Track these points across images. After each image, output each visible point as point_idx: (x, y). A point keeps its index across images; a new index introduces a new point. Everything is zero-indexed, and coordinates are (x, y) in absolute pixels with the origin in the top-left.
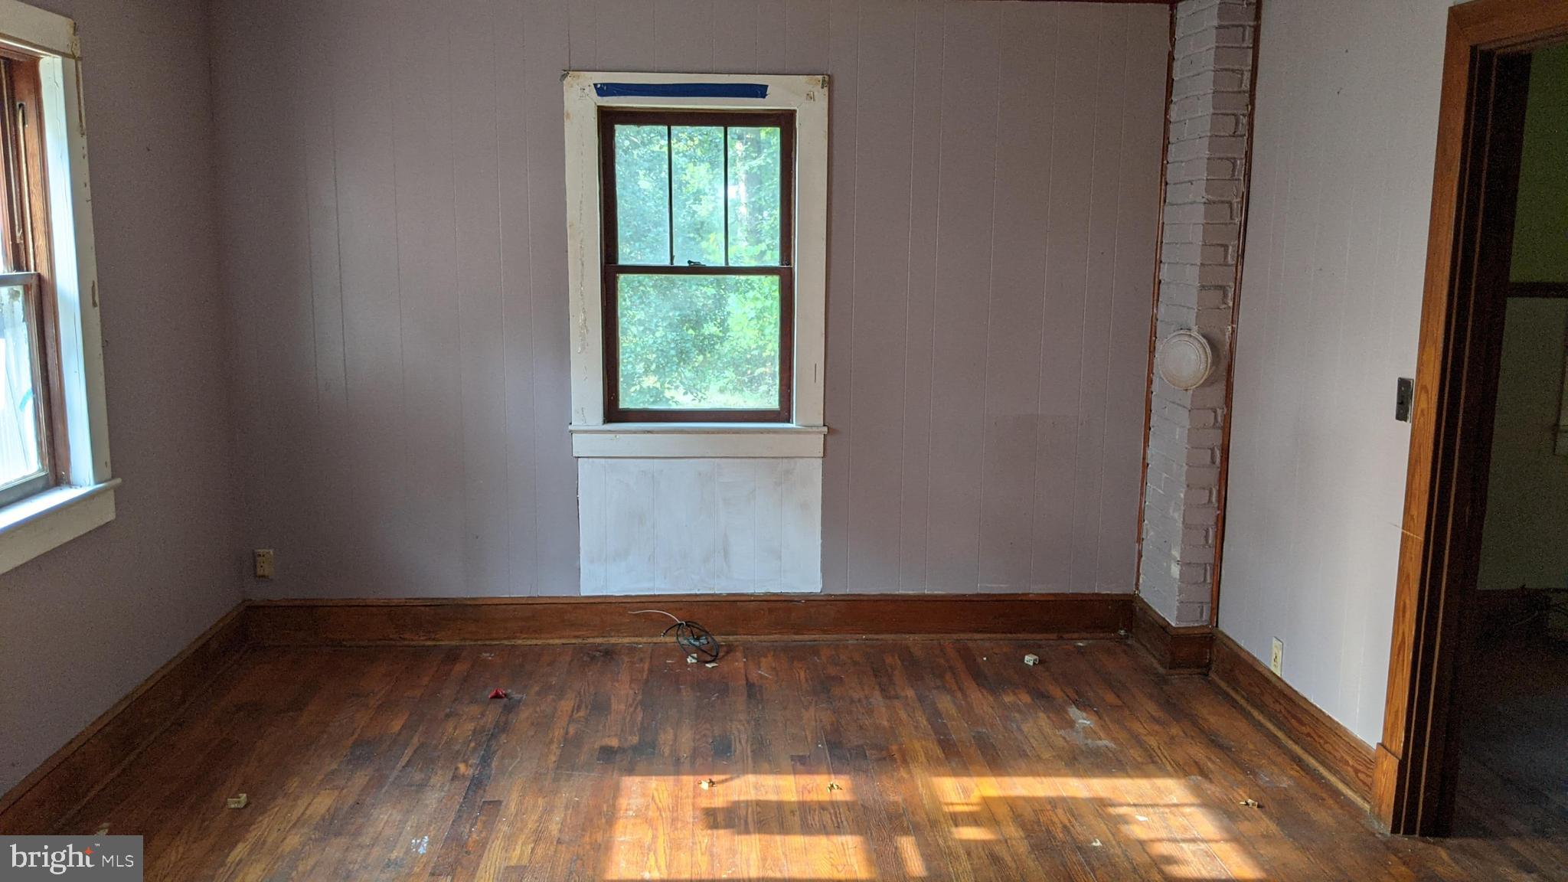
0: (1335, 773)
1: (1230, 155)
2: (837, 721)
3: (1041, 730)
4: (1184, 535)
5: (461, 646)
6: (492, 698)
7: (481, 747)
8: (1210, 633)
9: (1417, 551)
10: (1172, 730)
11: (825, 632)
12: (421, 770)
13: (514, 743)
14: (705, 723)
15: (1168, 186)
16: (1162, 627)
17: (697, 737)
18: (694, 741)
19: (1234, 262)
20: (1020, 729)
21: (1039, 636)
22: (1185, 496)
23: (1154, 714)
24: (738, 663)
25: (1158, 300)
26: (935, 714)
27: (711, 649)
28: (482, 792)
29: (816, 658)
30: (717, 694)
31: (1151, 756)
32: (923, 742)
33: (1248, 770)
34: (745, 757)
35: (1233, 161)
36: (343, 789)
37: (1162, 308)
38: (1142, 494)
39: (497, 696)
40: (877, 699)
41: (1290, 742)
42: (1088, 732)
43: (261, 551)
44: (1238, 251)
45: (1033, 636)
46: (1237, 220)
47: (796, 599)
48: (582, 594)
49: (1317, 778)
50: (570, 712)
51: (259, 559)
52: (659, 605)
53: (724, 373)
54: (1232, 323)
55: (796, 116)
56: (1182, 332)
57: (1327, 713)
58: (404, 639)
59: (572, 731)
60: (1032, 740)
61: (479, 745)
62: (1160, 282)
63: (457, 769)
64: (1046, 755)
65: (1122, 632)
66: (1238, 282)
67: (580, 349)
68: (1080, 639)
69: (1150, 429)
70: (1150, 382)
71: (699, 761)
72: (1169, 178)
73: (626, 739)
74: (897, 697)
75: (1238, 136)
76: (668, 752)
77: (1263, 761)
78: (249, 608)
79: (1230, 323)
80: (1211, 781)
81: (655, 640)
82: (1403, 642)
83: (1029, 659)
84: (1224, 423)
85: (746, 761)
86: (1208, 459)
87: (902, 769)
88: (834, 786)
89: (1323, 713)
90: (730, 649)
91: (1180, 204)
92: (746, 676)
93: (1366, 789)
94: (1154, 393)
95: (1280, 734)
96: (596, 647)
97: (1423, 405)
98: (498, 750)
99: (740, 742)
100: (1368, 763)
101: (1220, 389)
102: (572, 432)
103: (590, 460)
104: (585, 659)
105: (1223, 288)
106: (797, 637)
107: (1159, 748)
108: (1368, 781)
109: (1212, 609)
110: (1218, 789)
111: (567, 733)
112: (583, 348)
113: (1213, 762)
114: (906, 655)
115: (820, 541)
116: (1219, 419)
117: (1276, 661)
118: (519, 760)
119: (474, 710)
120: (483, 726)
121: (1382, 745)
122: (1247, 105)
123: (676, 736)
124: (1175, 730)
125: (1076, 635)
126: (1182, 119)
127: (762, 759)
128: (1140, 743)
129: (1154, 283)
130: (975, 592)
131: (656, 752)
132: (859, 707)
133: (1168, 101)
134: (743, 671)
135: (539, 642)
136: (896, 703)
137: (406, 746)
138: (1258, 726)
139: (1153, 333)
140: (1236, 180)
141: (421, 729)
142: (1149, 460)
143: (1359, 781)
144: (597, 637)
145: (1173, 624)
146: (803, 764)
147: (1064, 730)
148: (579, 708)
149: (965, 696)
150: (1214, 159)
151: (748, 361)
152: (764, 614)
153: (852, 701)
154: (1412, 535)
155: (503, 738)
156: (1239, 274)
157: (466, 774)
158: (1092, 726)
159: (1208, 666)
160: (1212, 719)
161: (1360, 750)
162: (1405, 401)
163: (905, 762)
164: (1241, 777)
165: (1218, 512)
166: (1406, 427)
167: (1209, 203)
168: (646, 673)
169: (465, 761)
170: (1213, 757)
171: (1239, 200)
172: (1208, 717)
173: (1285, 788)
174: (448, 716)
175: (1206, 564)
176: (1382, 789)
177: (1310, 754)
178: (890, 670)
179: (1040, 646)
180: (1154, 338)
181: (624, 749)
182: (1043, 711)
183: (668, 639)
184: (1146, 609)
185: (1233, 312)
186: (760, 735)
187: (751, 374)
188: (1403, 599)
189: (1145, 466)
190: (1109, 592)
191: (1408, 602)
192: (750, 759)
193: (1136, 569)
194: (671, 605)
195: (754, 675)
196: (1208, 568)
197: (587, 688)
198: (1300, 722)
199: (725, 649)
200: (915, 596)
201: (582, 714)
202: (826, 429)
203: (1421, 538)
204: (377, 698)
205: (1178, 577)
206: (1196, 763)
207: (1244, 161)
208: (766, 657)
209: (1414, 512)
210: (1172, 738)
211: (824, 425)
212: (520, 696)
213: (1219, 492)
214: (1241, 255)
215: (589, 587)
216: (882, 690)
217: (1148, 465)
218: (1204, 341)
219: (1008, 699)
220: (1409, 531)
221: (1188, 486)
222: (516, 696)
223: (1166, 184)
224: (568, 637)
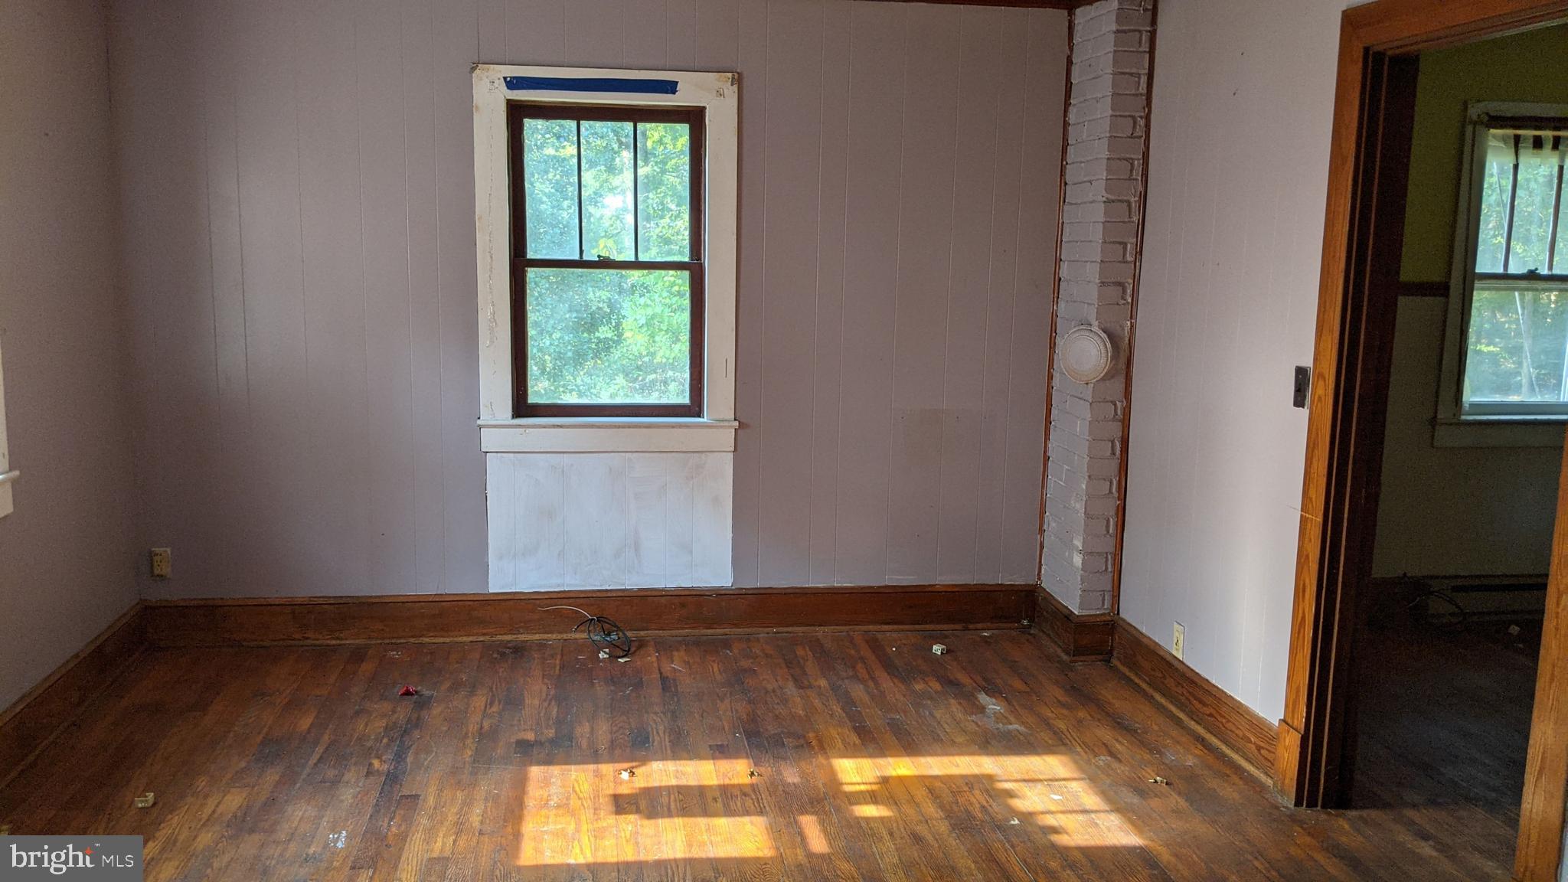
0: (1237, 750)
1: (1128, 156)
2: (753, 711)
3: (953, 718)
4: (1086, 525)
5: (366, 645)
6: (403, 694)
7: (393, 743)
8: (1112, 621)
9: (1315, 532)
10: (1080, 714)
11: (736, 626)
12: (334, 767)
13: (428, 738)
14: (621, 716)
15: (1067, 186)
16: (1066, 617)
17: (615, 729)
18: (611, 733)
19: (1133, 259)
20: (931, 714)
21: (945, 627)
22: (1086, 487)
23: (1060, 698)
24: (651, 657)
25: (1058, 297)
26: (848, 702)
27: (624, 643)
28: (399, 786)
29: (728, 652)
30: (631, 688)
31: (1061, 739)
32: (840, 730)
33: (1154, 749)
34: (664, 748)
35: (1131, 161)
36: (253, 787)
37: (1062, 305)
38: (1043, 487)
39: (407, 693)
40: (791, 689)
41: (1193, 723)
42: (999, 717)
43: (157, 550)
44: (1136, 249)
45: (939, 627)
46: (1135, 219)
47: (707, 593)
48: (491, 591)
49: (1222, 757)
50: (483, 708)
51: (156, 558)
52: (571, 601)
53: (615, 379)
54: (1131, 318)
55: (705, 113)
56: (1082, 327)
57: (1229, 692)
58: (307, 638)
59: (486, 725)
60: (945, 726)
61: (391, 740)
62: (1060, 279)
63: (371, 764)
64: (960, 739)
65: (1025, 622)
66: (1136, 279)
67: (488, 342)
68: (984, 629)
69: (1051, 423)
70: (1050, 377)
71: (618, 752)
72: (1068, 178)
73: (542, 733)
74: (810, 687)
75: (1135, 137)
76: (586, 744)
77: (1168, 741)
78: (146, 608)
79: (1129, 319)
80: (1120, 761)
81: (565, 636)
82: (1303, 618)
83: (937, 649)
84: (1124, 415)
85: (664, 751)
86: (1108, 453)
87: (820, 756)
88: (755, 773)
89: (1225, 693)
90: (642, 644)
91: (1080, 204)
92: (659, 670)
93: (1268, 765)
94: (1055, 388)
95: (1182, 715)
96: (505, 644)
97: (1320, 392)
98: (411, 745)
99: (658, 733)
100: (1270, 739)
101: (1118, 385)
102: (480, 427)
103: (499, 454)
104: (495, 656)
105: (1121, 285)
106: (710, 631)
107: (1068, 730)
108: (1270, 756)
109: (1113, 596)
110: (1127, 768)
111: (482, 728)
112: (492, 342)
113: (1120, 743)
114: (816, 645)
115: (731, 535)
116: (1119, 412)
117: (1178, 645)
118: (434, 754)
119: (386, 706)
120: (395, 723)
121: (1284, 721)
122: (1144, 108)
123: (592, 729)
124: (1082, 714)
125: (980, 626)
126: (1081, 121)
127: (680, 747)
128: (1047, 724)
129: (1054, 280)
130: (883, 584)
131: (574, 744)
132: (774, 697)
133: (1067, 104)
134: (655, 665)
135: (447, 640)
136: (809, 692)
137: (316, 742)
138: (1160, 707)
139: (1054, 330)
140: (1134, 180)
141: (331, 726)
142: (1049, 454)
143: (1261, 757)
144: (505, 634)
145: (1076, 613)
146: (721, 751)
147: (976, 715)
148: (491, 704)
149: (877, 684)
150: (1113, 159)
151: (639, 368)
152: (675, 609)
153: (767, 692)
154: (1310, 516)
155: (416, 734)
156: (1137, 271)
157: (381, 769)
158: (1002, 711)
159: (1111, 653)
160: (1117, 704)
161: (1262, 727)
162: (1302, 390)
163: (822, 748)
164: (1147, 757)
165: (1118, 502)
166: (1304, 413)
167: (1108, 202)
168: (558, 668)
169: (379, 757)
170: (1120, 739)
171: (1137, 199)
172: (1111, 701)
173: (1190, 766)
174: (357, 713)
175: (1107, 553)
176: (1285, 763)
177: (1211, 733)
178: (802, 661)
179: (946, 637)
180: (1054, 334)
181: (541, 742)
182: (953, 698)
183: (578, 636)
184: (1049, 598)
185: (1132, 308)
186: (677, 726)
187: (642, 381)
188: (1302, 578)
189: (1046, 459)
190: (1012, 583)
191: (1307, 581)
192: (668, 748)
193: (1038, 560)
194: (582, 601)
195: (667, 668)
196: (1109, 557)
197: (499, 684)
198: (1205, 704)
199: (636, 644)
200: (825, 588)
201: (495, 709)
202: (737, 423)
203: (1320, 519)
204: (284, 695)
205: (1080, 566)
206: (1104, 744)
207: (1141, 161)
208: (678, 650)
209: (1312, 493)
210: (1080, 721)
211: (735, 420)
212: (430, 693)
213: (1119, 482)
214: (1139, 253)
215: (497, 584)
216: (795, 680)
217: (1049, 458)
218: (1104, 335)
219: (919, 687)
220: (1308, 514)
221: (1089, 477)
222: (427, 693)
223: (1066, 184)
224: (477, 634)
